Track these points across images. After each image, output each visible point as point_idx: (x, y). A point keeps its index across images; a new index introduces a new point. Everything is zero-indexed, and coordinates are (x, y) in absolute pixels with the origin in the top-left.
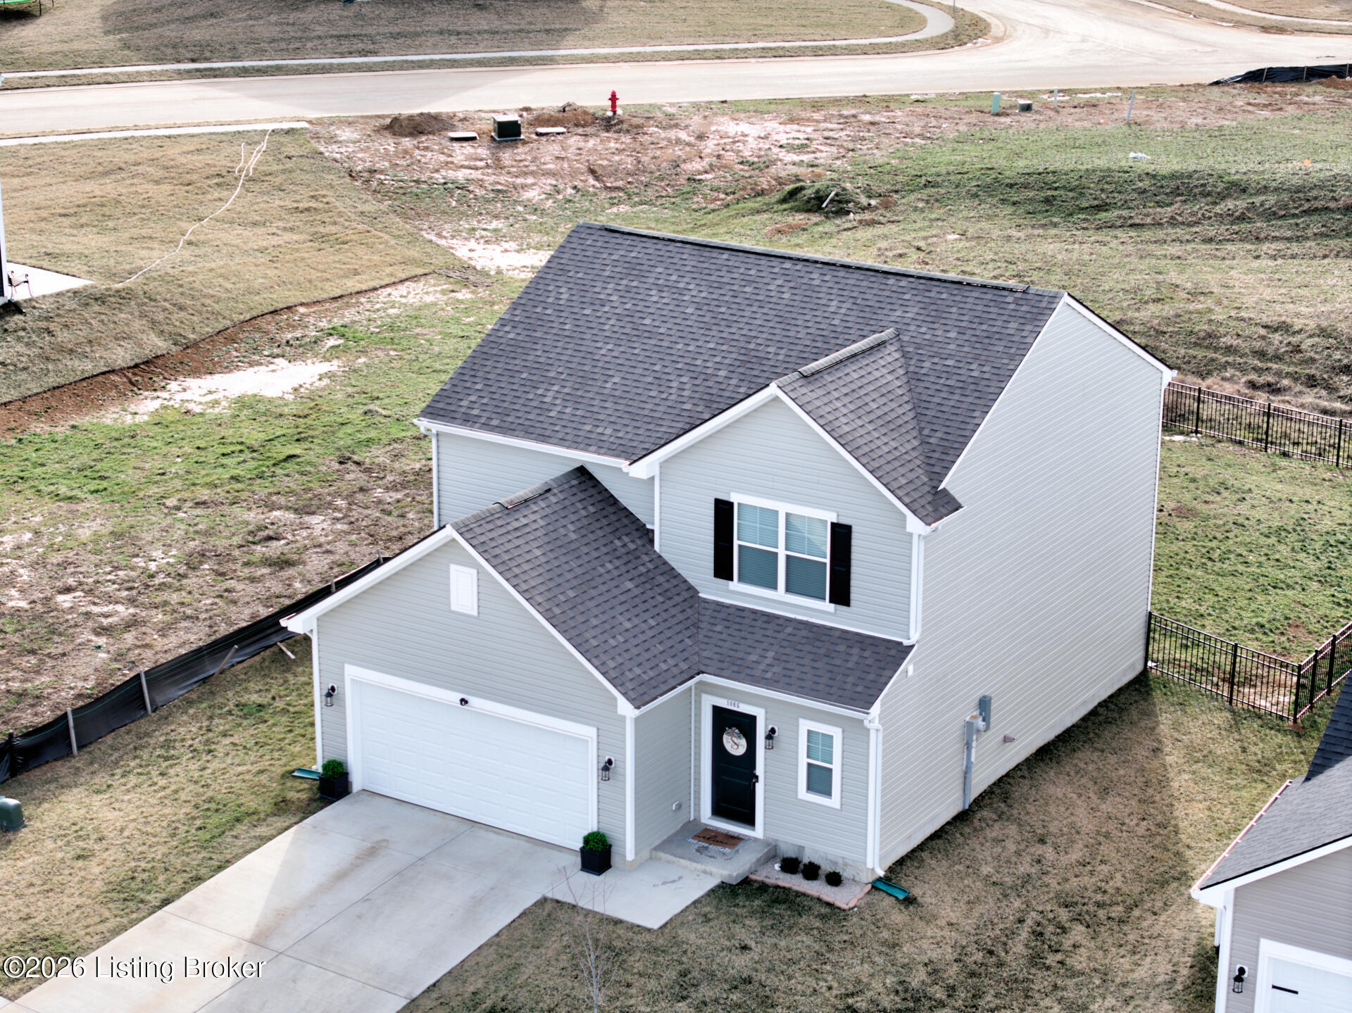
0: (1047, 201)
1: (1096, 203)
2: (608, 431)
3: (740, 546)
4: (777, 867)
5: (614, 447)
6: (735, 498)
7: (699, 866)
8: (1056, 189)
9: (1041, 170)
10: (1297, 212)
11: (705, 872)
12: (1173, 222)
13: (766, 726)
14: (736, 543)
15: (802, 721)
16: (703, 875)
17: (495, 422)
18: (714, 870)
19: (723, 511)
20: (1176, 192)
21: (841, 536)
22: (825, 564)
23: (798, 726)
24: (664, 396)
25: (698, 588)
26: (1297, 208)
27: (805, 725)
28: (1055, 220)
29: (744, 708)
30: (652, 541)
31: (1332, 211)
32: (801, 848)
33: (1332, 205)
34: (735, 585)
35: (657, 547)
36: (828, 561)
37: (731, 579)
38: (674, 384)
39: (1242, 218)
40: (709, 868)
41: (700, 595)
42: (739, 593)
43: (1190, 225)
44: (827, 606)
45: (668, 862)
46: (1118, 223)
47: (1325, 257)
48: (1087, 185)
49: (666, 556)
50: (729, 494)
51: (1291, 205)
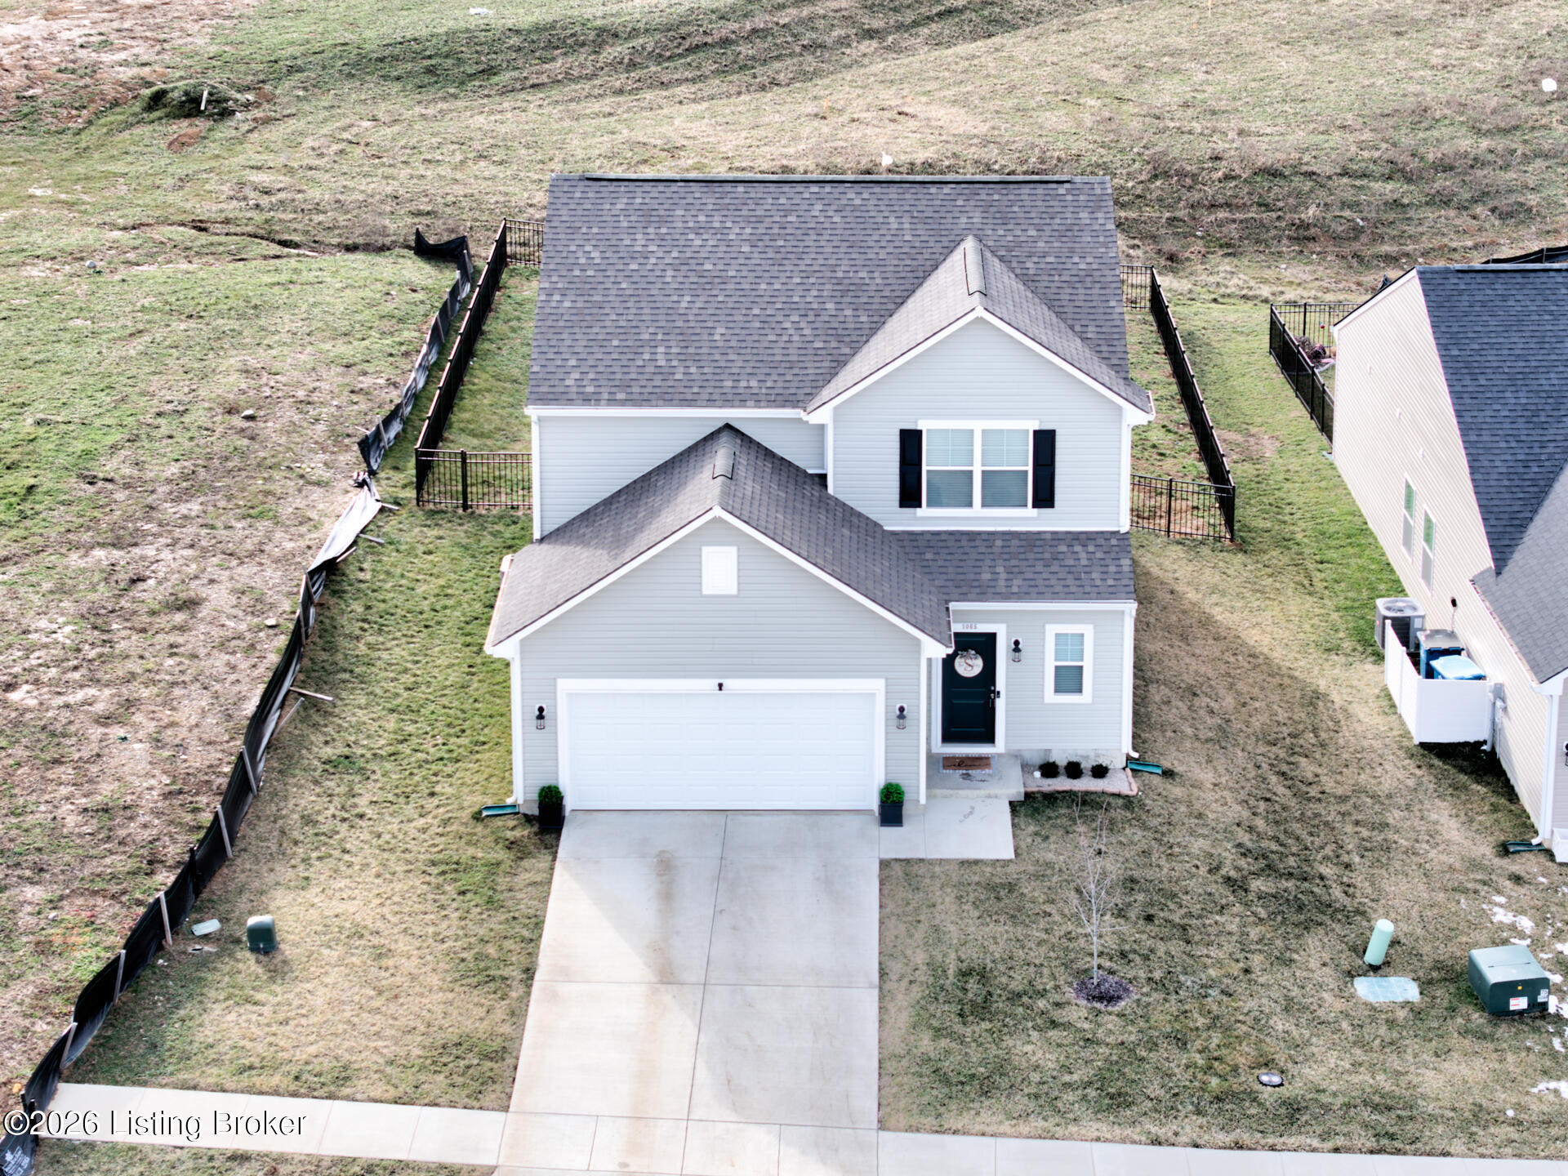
0: (430, 71)
1: (481, 67)
2: (754, 383)
3: (928, 471)
4: (1037, 774)
5: (773, 398)
6: (922, 425)
7: (982, 792)
8: (430, 57)
9: (399, 40)
10: (680, 51)
11: (989, 797)
12: (569, 78)
13: (1008, 639)
14: (925, 468)
15: (1048, 627)
16: (989, 801)
17: (621, 396)
18: (998, 791)
19: (910, 442)
20: (551, 46)
21: (1045, 442)
22: (1026, 472)
23: (1044, 633)
24: (785, 338)
25: (880, 522)
26: (677, 47)
27: (1052, 630)
28: (452, 91)
29: (983, 628)
30: (825, 486)
31: (712, 46)
32: (1048, 751)
33: (709, 40)
34: (924, 511)
35: (831, 490)
36: (1030, 469)
37: (920, 506)
38: (787, 325)
39: (633, 65)
40: (992, 792)
41: (886, 528)
42: (929, 518)
43: (589, 78)
44: (1030, 511)
45: (945, 797)
46: (518, 86)
47: (739, 93)
48: (459, 49)
49: (841, 497)
50: (916, 422)
51: (671, 45)
